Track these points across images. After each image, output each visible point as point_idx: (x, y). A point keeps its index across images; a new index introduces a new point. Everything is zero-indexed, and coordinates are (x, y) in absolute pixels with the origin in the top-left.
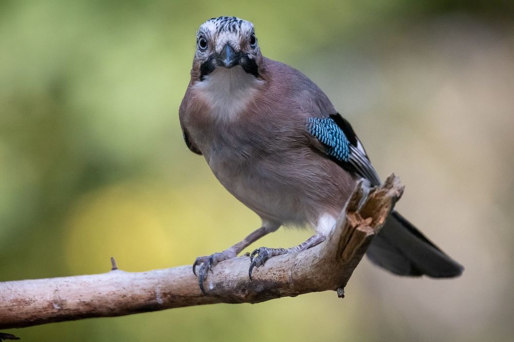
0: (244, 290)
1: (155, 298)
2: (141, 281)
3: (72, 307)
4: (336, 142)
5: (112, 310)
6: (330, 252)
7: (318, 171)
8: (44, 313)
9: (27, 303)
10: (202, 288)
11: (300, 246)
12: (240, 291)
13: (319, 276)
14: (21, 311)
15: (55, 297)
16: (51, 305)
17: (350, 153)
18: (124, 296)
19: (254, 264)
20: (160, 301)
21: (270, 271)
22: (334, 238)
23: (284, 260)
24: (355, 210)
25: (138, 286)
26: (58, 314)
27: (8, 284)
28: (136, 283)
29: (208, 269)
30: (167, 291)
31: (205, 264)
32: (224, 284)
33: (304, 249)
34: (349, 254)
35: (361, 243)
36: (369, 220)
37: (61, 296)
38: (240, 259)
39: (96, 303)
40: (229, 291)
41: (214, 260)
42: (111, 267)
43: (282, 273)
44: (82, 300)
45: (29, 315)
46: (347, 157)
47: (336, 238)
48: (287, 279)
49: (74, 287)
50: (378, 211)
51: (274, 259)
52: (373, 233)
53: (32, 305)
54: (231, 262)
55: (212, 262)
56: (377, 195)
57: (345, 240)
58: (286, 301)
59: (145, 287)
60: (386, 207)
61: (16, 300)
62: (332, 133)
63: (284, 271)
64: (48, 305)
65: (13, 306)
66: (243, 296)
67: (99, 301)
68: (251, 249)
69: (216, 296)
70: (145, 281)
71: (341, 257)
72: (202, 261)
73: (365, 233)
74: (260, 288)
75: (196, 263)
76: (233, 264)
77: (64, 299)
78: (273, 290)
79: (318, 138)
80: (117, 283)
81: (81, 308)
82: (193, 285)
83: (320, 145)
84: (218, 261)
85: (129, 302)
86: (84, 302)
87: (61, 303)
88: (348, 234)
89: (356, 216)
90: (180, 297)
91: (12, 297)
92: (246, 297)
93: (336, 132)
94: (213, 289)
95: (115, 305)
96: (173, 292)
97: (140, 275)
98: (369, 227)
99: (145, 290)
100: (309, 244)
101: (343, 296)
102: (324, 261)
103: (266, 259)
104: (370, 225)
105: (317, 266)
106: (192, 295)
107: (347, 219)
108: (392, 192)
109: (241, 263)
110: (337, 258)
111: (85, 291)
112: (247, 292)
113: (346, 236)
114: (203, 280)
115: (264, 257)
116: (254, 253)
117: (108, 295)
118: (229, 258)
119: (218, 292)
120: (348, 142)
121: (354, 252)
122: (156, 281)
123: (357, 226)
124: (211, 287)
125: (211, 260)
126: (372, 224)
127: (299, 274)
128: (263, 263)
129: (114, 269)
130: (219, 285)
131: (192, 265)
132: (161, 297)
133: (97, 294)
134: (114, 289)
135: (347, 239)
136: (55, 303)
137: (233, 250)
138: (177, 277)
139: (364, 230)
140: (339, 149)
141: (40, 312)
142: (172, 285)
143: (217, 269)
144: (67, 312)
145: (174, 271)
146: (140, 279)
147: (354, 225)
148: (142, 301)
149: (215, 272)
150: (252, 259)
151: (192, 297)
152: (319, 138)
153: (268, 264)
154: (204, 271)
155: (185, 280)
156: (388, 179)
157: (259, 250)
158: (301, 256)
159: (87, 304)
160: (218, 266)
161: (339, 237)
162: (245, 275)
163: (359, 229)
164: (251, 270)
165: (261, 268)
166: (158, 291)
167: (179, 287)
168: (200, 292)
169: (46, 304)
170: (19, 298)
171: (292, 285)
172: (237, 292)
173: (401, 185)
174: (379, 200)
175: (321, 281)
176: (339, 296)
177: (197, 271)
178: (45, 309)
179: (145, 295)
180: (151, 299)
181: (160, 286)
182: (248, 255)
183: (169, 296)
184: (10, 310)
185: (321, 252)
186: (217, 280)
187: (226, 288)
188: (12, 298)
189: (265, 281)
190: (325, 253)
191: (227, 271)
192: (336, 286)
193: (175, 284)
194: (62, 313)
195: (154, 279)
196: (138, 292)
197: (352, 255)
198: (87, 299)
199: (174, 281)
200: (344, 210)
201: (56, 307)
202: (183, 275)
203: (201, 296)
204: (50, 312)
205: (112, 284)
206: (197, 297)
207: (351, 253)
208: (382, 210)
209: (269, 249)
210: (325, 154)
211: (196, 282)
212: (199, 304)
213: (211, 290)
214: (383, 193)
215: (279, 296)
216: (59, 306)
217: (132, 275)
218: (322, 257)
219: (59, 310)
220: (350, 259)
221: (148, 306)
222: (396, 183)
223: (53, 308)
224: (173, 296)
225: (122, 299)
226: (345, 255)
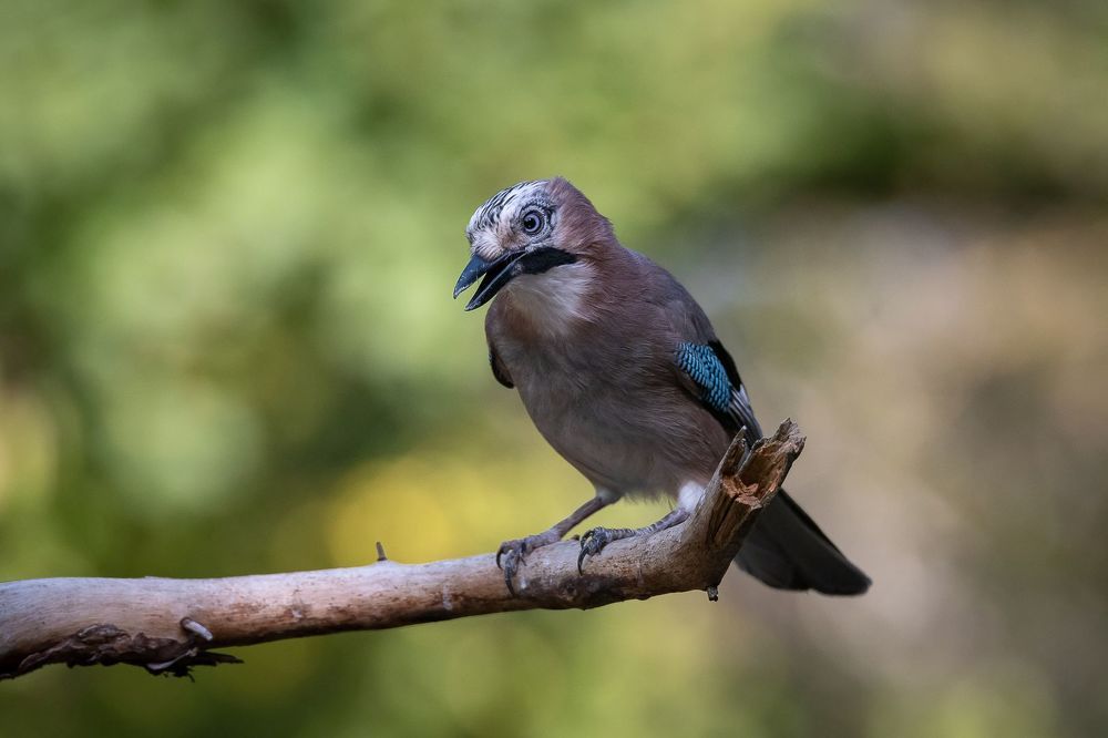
0: (570, 591)
1: (441, 602)
2: (421, 577)
3: (320, 616)
4: (714, 382)
5: (379, 619)
6: (697, 535)
7: (685, 422)
8: (279, 623)
9: (254, 610)
10: (509, 585)
11: (653, 525)
12: (565, 592)
13: (680, 568)
14: (246, 622)
15: (295, 600)
16: (288, 612)
17: (731, 400)
18: (396, 599)
19: (585, 551)
20: (448, 606)
21: (609, 561)
22: (702, 514)
23: (629, 546)
24: (733, 474)
25: (416, 584)
26: (300, 625)
27: (226, 581)
28: (412, 579)
29: (519, 559)
30: (459, 592)
31: (515, 552)
32: (543, 581)
33: (659, 530)
34: (725, 537)
35: (742, 521)
36: (754, 488)
37: (303, 598)
38: (565, 544)
39: (356, 610)
40: (549, 592)
41: (528, 545)
42: (377, 556)
43: (626, 564)
44: (335, 605)
45: (257, 627)
46: (727, 405)
47: (705, 514)
48: (635, 573)
49: (323, 586)
50: (768, 474)
51: (615, 544)
52: (759, 506)
53: (261, 613)
54: (552, 549)
55: (525, 548)
56: (765, 451)
57: (718, 516)
58: (632, 605)
59: (427, 586)
60: (780, 468)
61: (237, 606)
62: (709, 368)
63: (629, 562)
64: (285, 612)
65: (234, 613)
66: (569, 599)
67: (359, 606)
68: (581, 530)
69: (530, 598)
70: (427, 577)
71: (713, 542)
72: (510, 548)
73: (748, 506)
74: (595, 586)
75: (502, 551)
76: (555, 551)
77: (307, 603)
78: (614, 590)
79: (689, 373)
80: (385, 579)
81: (333, 616)
82: (496, 582)
83: (692, 385)
84: (534, 548)
85: (402, 609)
86: (337, 608)
87: (304, 610)
88: (723, 507)
89: (735, 480)
90: (478, 600)
91: (232, 601)
92: (574, 599)
93: (715, 368)
94: (527, 589)
95: (383, 612)
96: (467, 593)
97: (419, 568)
98: (754, 498)
99: (426, 590)
100: (666, 523)
101: (716, 599)
102: (689, 546)
103: (603, 544)
104: (756, 495)
105: (678, 554)
106: (494, 597)
107: (721, 486)
108: (787, 447)
109: (566, 551)
110: (707, 542)
111: (339, 592)
112: (575, 592)
113: (720, 509)
114: (511, 574)
115: (600, 541)
116: (587, 536)
117: (372, 597)
118: (549, 543)
119: (533, 592)
120: (730, 384)
121: (732, 534)
122: (443, 577)
123: (737, 496)
124: (524, 586)
125: (523, 546)
126: (758, 494)
127: (652, 566)
128: (598, 550)
129: (382, 559)
130: (534, 583)
131: (495, 554)
132: (450, 601)
133: (355, 597)
134: (381, 589)
135: (722, 515)
136: (295, 609)
137: (555, 532)
138: (474, 570)
139: (746, 502)
140: (716, 393)
141: (273, 622)
142: (465, 583)
143: (532, 559)
144: (313, 623)
145: (468, 563)
146: (418, 574)
147: (732, 494)
148: (421, 606)
149: (529, 565)
150: (582, 544)
151: (494, 600)
152: (692, 374)
153: (607, 552)
154: (513, 562)
155: (485, 576)
156: (782, 426)
157: (593, 532)
158: (654, 540)
159: (342, 611)
160: (534, 555)
161: (710, 512)
162: (572, 567)
163: (738, 499)
164: (581, 559)
165: (596, 558)
166: (445, 591)
167: (477, 585)
168: (508, 592)
169: (281, 611)
170: (242, 601)
171: (642, 582)
172: (561, 593)
173: (800, 436)
174: (769, 458)
175: (683, 577)
176: (711, 599)
177: (502, 563)
178: (280, 618)
179: (427, 597)
180: (435, 603)
181: (448, 584)
182: (577, 538)
183: (462, 598)
184: (228, 619)
185: (684, 533)
186: (532, 575)
187: (546, 588)
188: (231, 603)
189: (603, 577)
190: (689, 536)
191: (547, 562)
192: (705, 584)
193: (470, 580)
194: (306, 624)
195: (440, 573)
196: (416, 593)
197: (730, 538)
198: (342, 603)
199: (469, 577)
200: (717, 472)
201: (297, 615)
202: (481, 568)
203: (509, 598)
204: (288, 622)
205: (379, 582)
206: (503, 600)
207: (728, 535)
208: (773, 472)
209: (608, 530)
210: (696, 398)
211: (501, 577)
212: (505, 610)
213: (523, 590)
214: (774, 448)
215: (622, 598)
216: (300, 613)
217: (408, 569)
218: (684, 541)
219: (301, 619)
220: (725, 545)
221: (430, 613)
222: (792, 434)
223: (292, 617)
224: (467, 599)
225: (392, 603)
226: (719, 538)
